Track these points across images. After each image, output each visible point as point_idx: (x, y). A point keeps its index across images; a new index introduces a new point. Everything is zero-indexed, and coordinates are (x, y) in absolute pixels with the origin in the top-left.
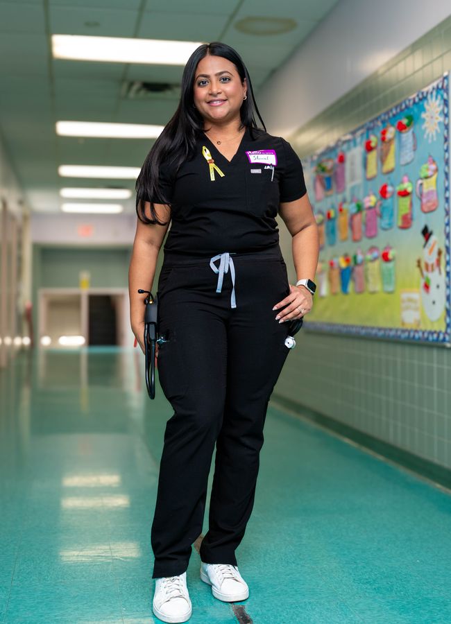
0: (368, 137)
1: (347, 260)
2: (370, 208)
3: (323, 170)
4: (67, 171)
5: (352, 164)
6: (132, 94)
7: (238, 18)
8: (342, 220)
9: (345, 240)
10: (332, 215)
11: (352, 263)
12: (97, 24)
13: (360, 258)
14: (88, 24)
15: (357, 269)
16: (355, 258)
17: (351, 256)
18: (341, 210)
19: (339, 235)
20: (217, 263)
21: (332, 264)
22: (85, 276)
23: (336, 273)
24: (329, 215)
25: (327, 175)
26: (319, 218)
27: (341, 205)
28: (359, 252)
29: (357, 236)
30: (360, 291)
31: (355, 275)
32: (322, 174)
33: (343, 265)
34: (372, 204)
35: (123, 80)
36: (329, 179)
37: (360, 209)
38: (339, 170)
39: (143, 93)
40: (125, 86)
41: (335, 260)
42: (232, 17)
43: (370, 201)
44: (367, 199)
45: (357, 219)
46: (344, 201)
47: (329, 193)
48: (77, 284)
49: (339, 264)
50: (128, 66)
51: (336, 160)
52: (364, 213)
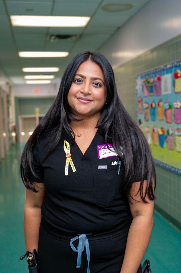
0: (176, 70)
1: (163, 131)
2: (177, 108)
3: (148, 83)
4: (26, 70)
5: (166, 82)
6: (52, 41)
7: (103, 4)
8: (159, 110)
9: (162, 120)
10: (154, 106)
11: (166, 134)
12: (31, 10)
13: (171, 132)
14: (27, 10)
15: (169, 137)
16: (168, 131)
17: (166, 130)
18: (159, 105)
19: (158, 118)
20: (76, 243)
21: (153, 130)
22: (37, 110)
23: (156, 135)
24: (152, 105)
25: (150, 85)
26: (146, 106)
27: (159, 102)
28: (170, 129)
29: (169, 120)
30: (171, 149)
31: (167, 139)
32: (147, 85)
33: (161, 133)
34: (179, 107)
35: (47, 34)
36: (151, 87)
37: (171, 107)
38: (157, 84)
39: (57, 39)
40: (49, 37)
41: (155, 129)
42: (100, 4)
43: (177, 105)
44: (175, 103)
45: (169, 112)
46: (161, 101)
47: (152, 94)
48: (34, 113)
49: (158, 132)
50: (49, 28)
51: (156, 79)
52: (173, 110)
